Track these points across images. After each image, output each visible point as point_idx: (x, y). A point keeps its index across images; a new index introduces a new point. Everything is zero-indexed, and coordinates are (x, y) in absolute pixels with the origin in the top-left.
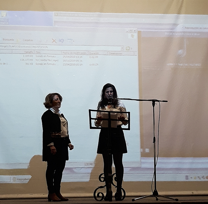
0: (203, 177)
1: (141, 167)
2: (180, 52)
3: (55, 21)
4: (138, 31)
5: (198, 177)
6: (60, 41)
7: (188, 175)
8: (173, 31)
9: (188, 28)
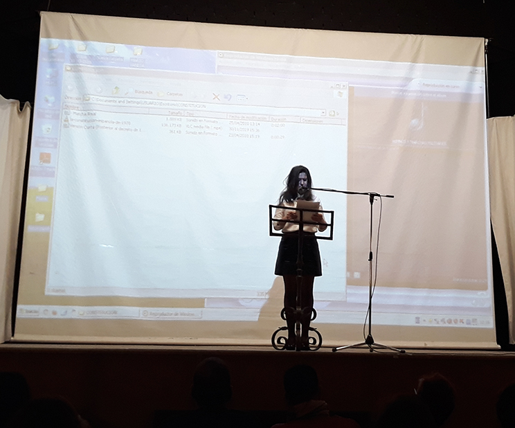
0: (443, 320)
1: (346, 301)
2: (414, 122)
3: (218, 66)
4: (349, 87)
5: (435, 320)
6: (226, 97)
7: (419, 316)
8: (404, 88)
9: (428, 85)
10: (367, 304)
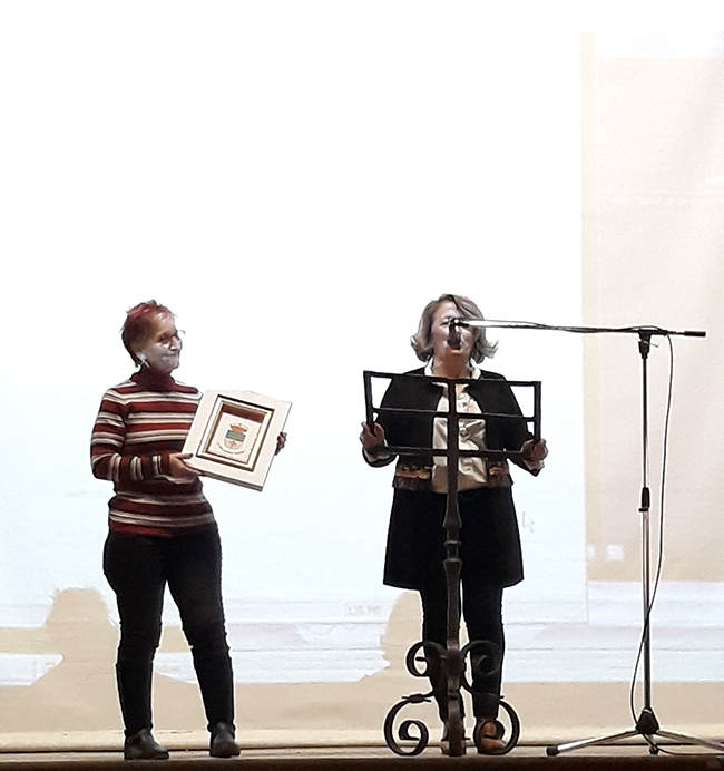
10: (638, 629)
